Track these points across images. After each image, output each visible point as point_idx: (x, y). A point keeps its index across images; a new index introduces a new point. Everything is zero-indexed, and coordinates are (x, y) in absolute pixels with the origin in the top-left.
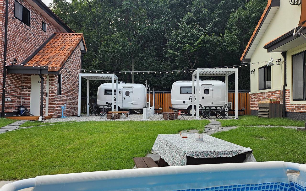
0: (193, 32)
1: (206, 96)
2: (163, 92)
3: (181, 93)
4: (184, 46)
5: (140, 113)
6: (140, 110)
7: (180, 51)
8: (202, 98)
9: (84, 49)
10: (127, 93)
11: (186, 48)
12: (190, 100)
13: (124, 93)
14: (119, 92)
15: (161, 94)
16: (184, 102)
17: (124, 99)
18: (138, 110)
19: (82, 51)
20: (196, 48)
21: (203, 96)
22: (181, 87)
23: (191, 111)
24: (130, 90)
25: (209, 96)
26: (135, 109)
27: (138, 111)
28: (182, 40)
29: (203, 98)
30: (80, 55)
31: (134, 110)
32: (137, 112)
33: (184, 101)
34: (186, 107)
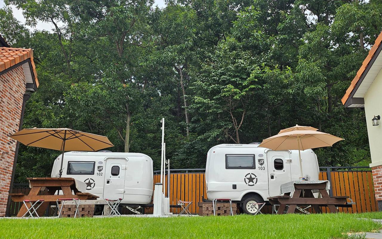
0: (240, 63)
1: (278, 173)
2: (185, 172)
3: (227, 167)
4: (223, 88)
5: (139, 213)
6: (140, 207)
7: (217, 97)
8: (270, 177)
9: (31, 81)
10: (115, 171)
11: (227, 91)
12: (245, 182)
13: (107, 171)
14: (99, 167)
15: (183, 175)
16: (235, 187)
17: (108, 182)
18: (134, 206)
19: (28, 85)
20: (246, 91)
21: (273, 173)
22: (226, 155)
23: (249, 205)
24: (122, 165)
25: (284, 172)
26: (130, 205)
27: (134, 208)
28: (219, 79)
29: (272, 177)
30: (23, 91)
31: (127, 207)
32: (133, 210)
33: (234, 183)
34: (238, 196)
